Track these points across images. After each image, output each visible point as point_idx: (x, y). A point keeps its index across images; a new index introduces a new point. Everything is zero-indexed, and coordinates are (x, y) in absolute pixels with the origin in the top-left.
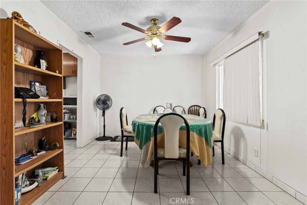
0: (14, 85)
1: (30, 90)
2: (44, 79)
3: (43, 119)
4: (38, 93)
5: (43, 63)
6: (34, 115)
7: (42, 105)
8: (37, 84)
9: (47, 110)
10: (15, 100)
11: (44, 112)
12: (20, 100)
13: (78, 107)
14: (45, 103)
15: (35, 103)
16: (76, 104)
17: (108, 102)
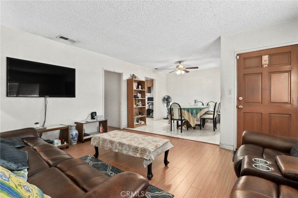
0: (134, 95)
1: (137, 96)
2: (140, 92)
3: (140, 105)
4: (139, 97)
5: (140, 87)
6: (138, 104)
7: (140, 100)
8: (138, 94)
9: (141, 102)
10: (134, 99)
11: (140, 102)
12: (135, 99)
13: (154, 102)
14: (141, 100)
15: (138, 99)
16: (153, 101)
17: (169, 99)
